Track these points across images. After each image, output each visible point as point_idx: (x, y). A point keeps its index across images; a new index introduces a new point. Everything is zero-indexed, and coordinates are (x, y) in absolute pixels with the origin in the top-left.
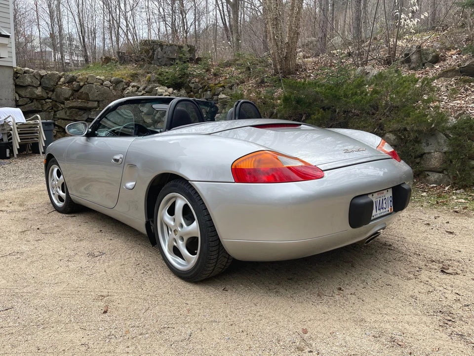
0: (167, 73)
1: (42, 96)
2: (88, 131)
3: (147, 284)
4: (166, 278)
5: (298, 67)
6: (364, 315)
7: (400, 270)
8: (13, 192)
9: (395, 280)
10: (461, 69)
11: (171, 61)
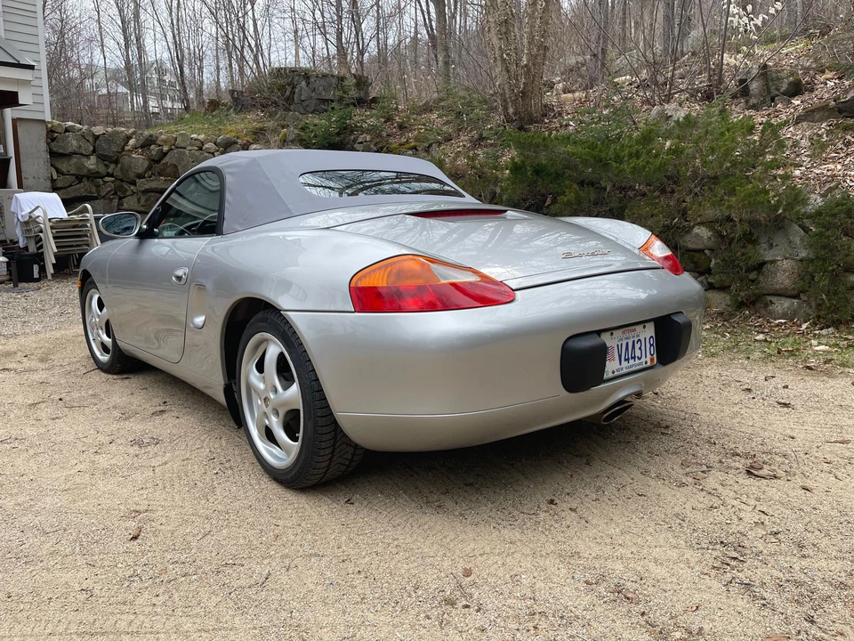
0: (315, 125)
1: (98, 172)
2: (141, 228)
3: (218, 492)
4: (253, 482)
5: (547, 110)
6: (581, 547)
7: (670, 470)
8: (33, 338)
9: (657, 487)
10: (840, 105)
11: (323, 105)
